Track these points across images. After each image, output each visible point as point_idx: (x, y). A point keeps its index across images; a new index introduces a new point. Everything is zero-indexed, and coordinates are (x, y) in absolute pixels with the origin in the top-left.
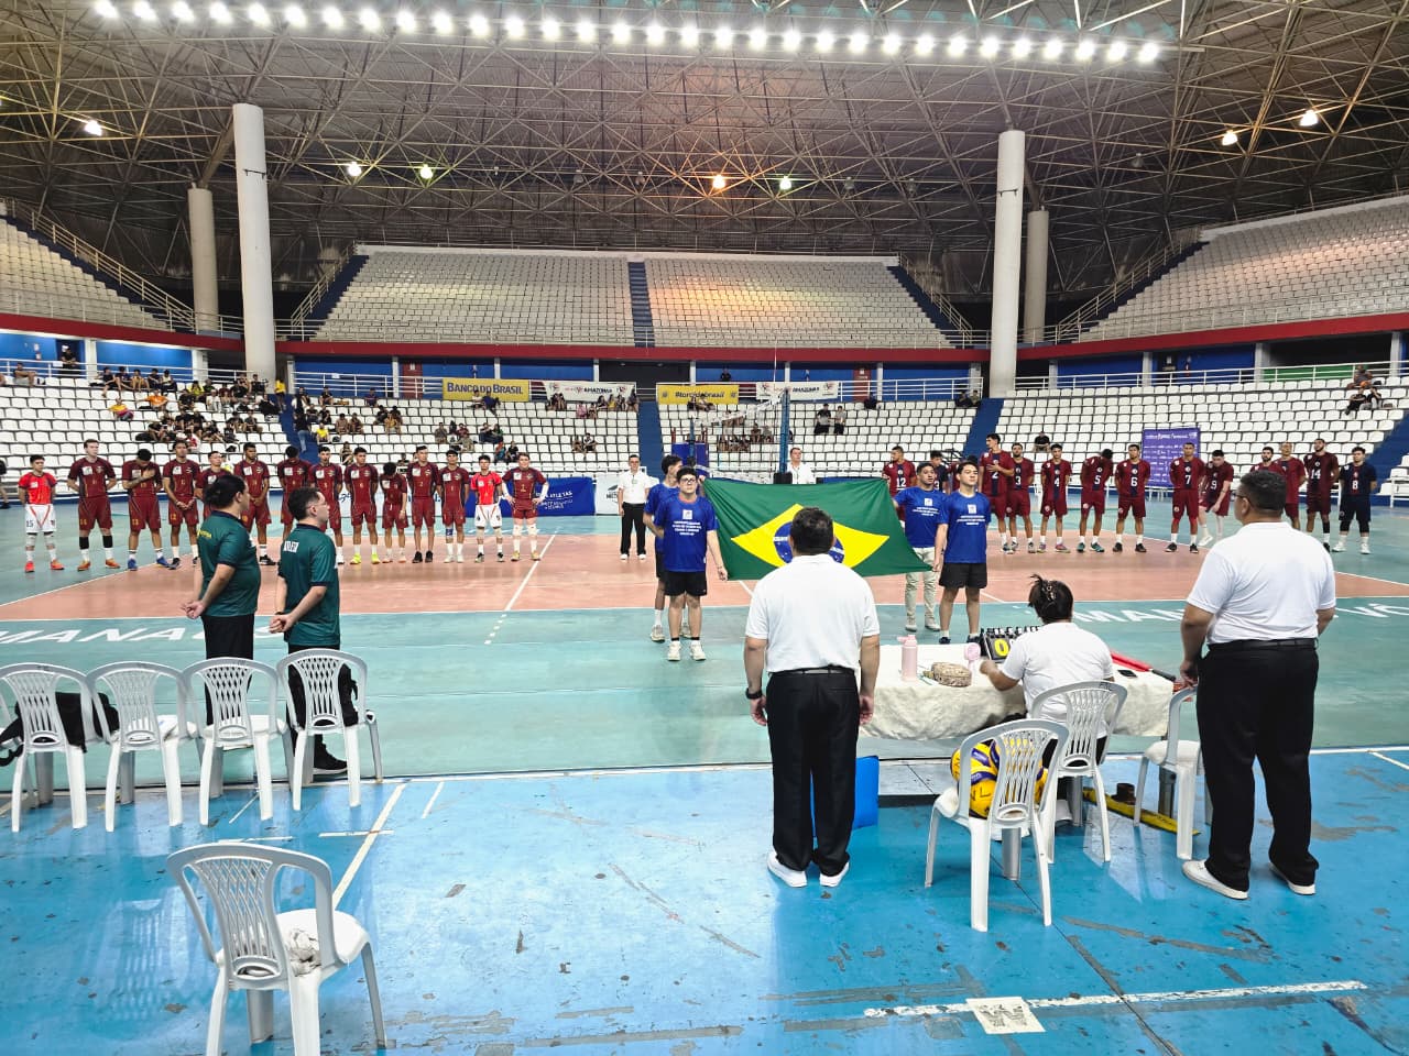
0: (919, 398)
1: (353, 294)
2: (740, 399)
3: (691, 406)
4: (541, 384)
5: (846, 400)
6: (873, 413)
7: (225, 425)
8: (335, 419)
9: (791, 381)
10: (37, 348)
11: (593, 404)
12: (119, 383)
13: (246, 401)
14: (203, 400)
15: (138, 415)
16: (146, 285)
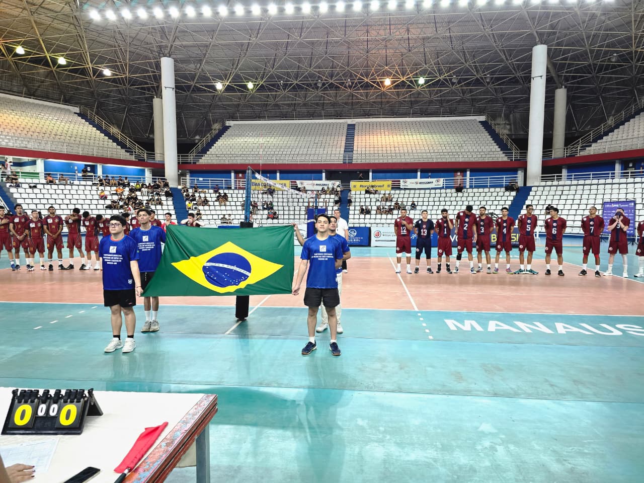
0: (486, 187)
1: (220, 143)
2: (392, 188)
3: (367, 192)
4: (296, 182)
5: (447, 188)
6: (460, 194)
7: (146, 202)
8: (197, 198)
9: (421, 178)
10: (76, 168)
11: (318, 191)
12: (104, 183)
13: (159, 191)
14: (140, 190)
15: (109, 197)
16: (129, 140)
